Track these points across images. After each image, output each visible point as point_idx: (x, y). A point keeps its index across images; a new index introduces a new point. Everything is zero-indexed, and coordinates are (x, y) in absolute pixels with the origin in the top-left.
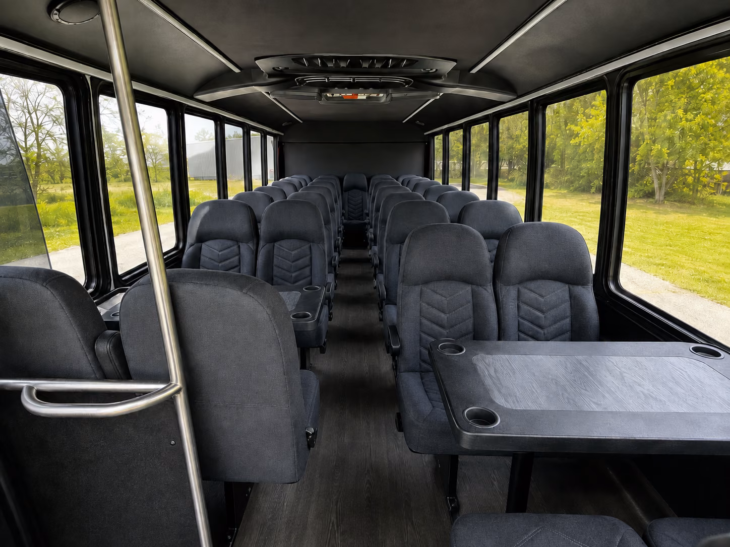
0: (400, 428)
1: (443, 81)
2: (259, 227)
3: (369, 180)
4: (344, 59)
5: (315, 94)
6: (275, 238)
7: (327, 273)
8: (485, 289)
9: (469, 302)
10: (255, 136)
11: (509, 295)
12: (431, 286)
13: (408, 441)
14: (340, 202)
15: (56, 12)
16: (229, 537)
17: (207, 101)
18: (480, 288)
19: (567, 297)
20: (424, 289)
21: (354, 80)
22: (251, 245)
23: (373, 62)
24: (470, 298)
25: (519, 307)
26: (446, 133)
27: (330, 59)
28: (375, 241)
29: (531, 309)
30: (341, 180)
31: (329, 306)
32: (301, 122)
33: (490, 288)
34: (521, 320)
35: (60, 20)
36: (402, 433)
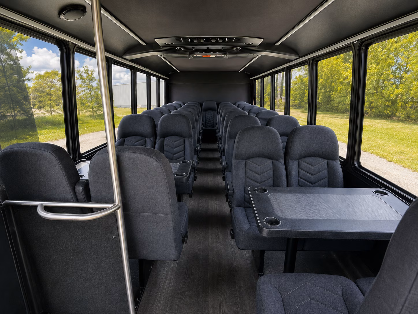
0: (233, 237)
1: (257, 49)
2: (157, 129)
3: (218, 105)
4: (203, 38)
5: (187, 56)
6: (164, 135)
7: (193, 155)
8: (280, 162)
9: (271, 169)
10: (153, 79)
11: (294, 166)
12: (251, 160)
13: (237, 243)
14: (201, 117)
15: (62, 15)
16: (141, 292)
17: (129, 59)
18: (277, 161)
19: (326, 166)
20: (248, 161)
21: (208, 48)
22: (152, 139)
23: (218, 39)
24: (271, 166)
25: (299, 172)
26: (262, 78)
27: (195, 38)
28: (221, 138)
29: (306, 173)
30: (201, 105)
31: (194, 173)
32: (179, 72)
33: (282, 161)
34: (299, 179)
35: (64, 19)
36: (234, 240)
